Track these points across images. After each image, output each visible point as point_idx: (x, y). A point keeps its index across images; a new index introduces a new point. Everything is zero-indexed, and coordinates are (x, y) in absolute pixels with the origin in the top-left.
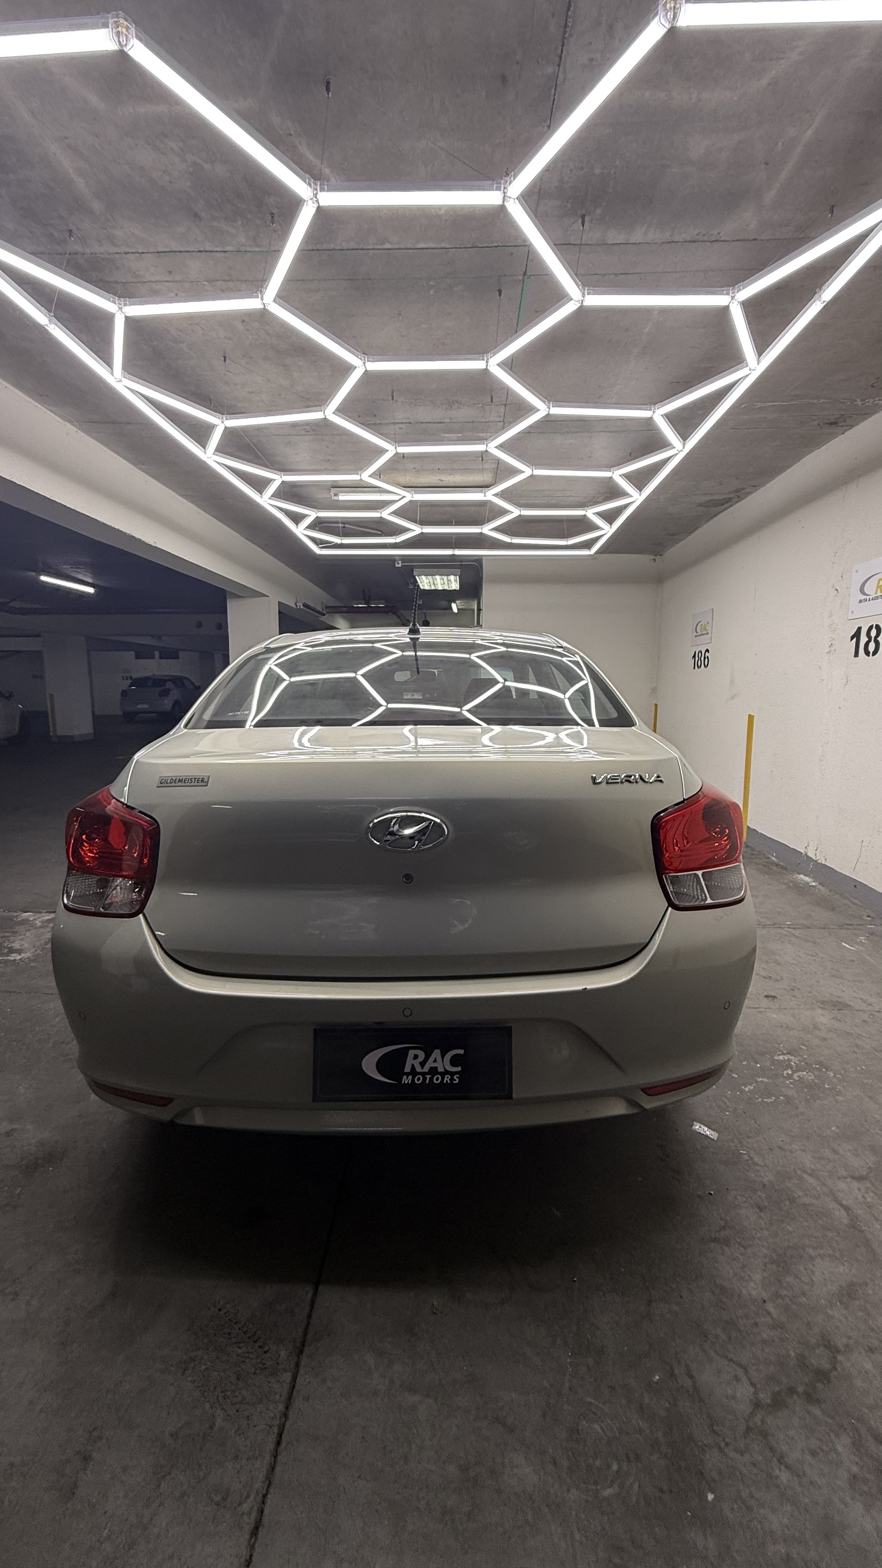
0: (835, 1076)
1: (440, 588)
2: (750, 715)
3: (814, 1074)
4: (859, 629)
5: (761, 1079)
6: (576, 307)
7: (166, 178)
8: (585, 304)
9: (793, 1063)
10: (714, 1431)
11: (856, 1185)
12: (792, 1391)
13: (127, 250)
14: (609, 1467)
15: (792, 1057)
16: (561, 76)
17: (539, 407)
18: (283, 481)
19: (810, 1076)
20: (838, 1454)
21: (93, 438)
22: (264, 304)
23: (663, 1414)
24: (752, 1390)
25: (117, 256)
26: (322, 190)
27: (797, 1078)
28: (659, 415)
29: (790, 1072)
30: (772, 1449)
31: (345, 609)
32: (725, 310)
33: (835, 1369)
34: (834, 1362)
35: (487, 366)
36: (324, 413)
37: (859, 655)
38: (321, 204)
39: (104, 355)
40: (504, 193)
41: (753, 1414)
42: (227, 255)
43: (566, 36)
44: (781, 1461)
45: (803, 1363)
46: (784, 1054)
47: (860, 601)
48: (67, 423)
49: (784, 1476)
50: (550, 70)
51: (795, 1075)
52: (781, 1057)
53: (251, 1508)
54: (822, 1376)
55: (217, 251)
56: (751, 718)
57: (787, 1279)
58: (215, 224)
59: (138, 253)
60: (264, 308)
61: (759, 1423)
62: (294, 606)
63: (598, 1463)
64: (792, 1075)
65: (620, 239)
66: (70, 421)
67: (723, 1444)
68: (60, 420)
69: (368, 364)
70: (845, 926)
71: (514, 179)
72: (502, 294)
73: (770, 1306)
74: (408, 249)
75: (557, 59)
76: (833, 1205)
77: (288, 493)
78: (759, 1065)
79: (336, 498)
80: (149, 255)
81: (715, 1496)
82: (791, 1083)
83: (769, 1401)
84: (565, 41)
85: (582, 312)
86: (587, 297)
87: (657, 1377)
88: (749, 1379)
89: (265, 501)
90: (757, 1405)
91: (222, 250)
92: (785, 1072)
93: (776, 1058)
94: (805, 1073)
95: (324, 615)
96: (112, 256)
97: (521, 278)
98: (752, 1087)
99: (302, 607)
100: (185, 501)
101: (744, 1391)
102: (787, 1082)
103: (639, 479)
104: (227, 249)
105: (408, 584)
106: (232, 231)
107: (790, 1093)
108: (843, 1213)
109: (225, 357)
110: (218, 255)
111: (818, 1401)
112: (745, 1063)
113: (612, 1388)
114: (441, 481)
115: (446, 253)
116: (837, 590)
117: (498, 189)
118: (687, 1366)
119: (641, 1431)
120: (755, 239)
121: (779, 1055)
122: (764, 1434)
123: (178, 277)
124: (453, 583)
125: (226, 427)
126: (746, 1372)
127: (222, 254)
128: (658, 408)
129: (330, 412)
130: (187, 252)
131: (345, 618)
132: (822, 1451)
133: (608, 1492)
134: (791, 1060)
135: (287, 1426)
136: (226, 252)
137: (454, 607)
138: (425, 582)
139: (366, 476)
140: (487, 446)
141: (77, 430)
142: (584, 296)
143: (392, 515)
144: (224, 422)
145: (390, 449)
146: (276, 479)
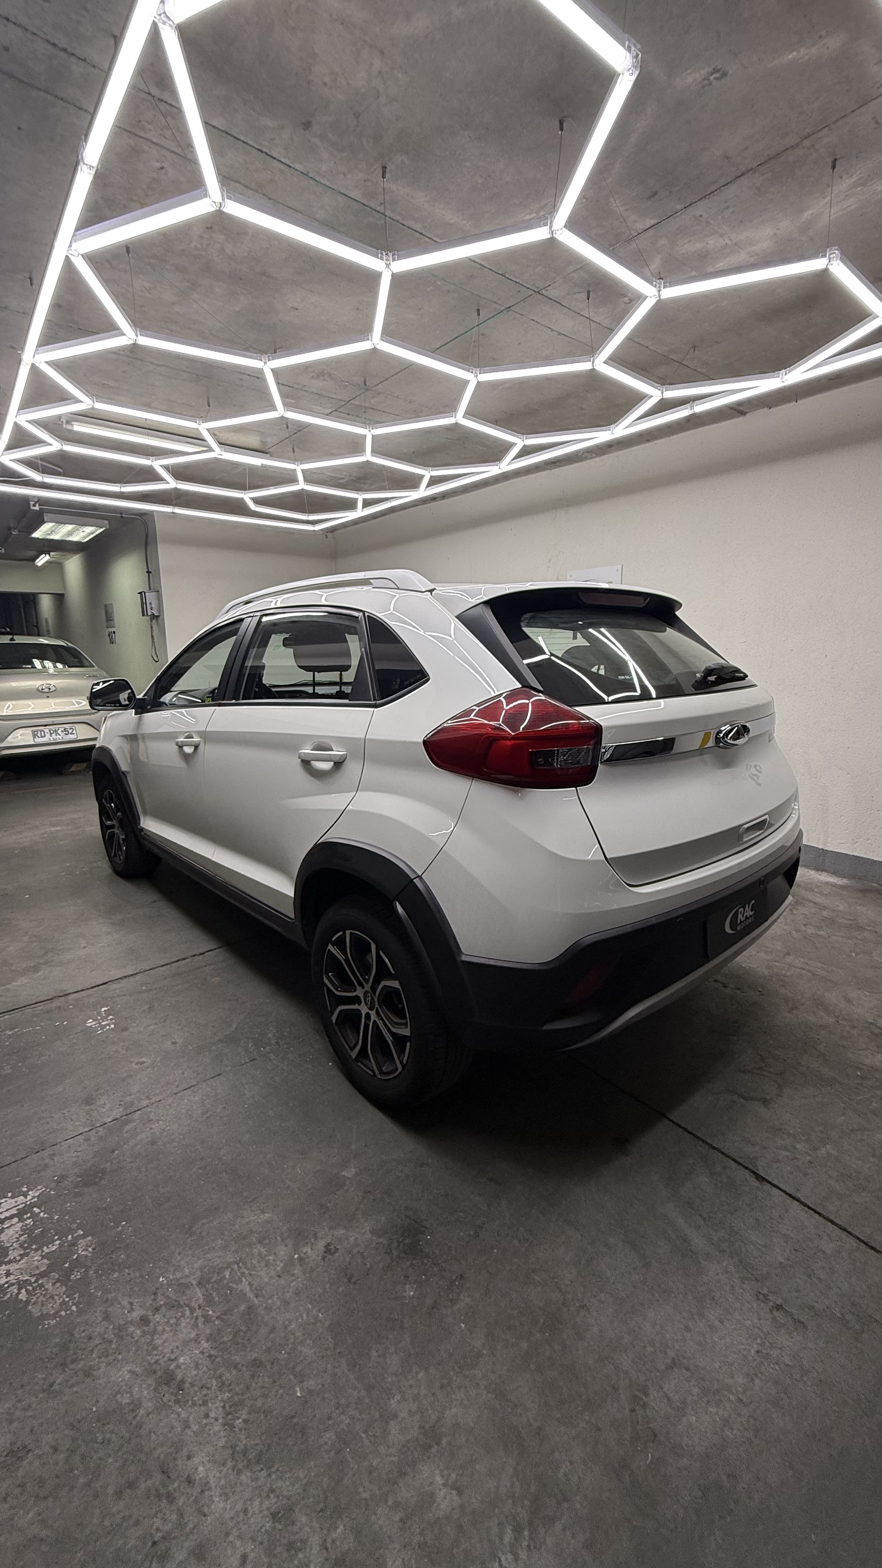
1: (56, 537)
6: (593, 371)
7: (326, 79)
17: (458, 416)
18: (91, 407)
28: (520, 444)
38: (560, 241)
42: (287, 171)
43: (705, 198)
55: (280, 161)
58: (316, 141)
69: (382, 343)
75: (689, 204)
79: (69, 427)
84: (702, 200)
91: (288, 163)
97: (502, 308)
103: (441, 481)
106: (325, 156)
110: (276, 164)
124: (86, 534)
125: (134, 342)
128: (526, 439)
137: (44, 558)
138: (46, 530)
143: (163, 466)
144: (137, 336)
145: (280, 411)
146: (86, 403)
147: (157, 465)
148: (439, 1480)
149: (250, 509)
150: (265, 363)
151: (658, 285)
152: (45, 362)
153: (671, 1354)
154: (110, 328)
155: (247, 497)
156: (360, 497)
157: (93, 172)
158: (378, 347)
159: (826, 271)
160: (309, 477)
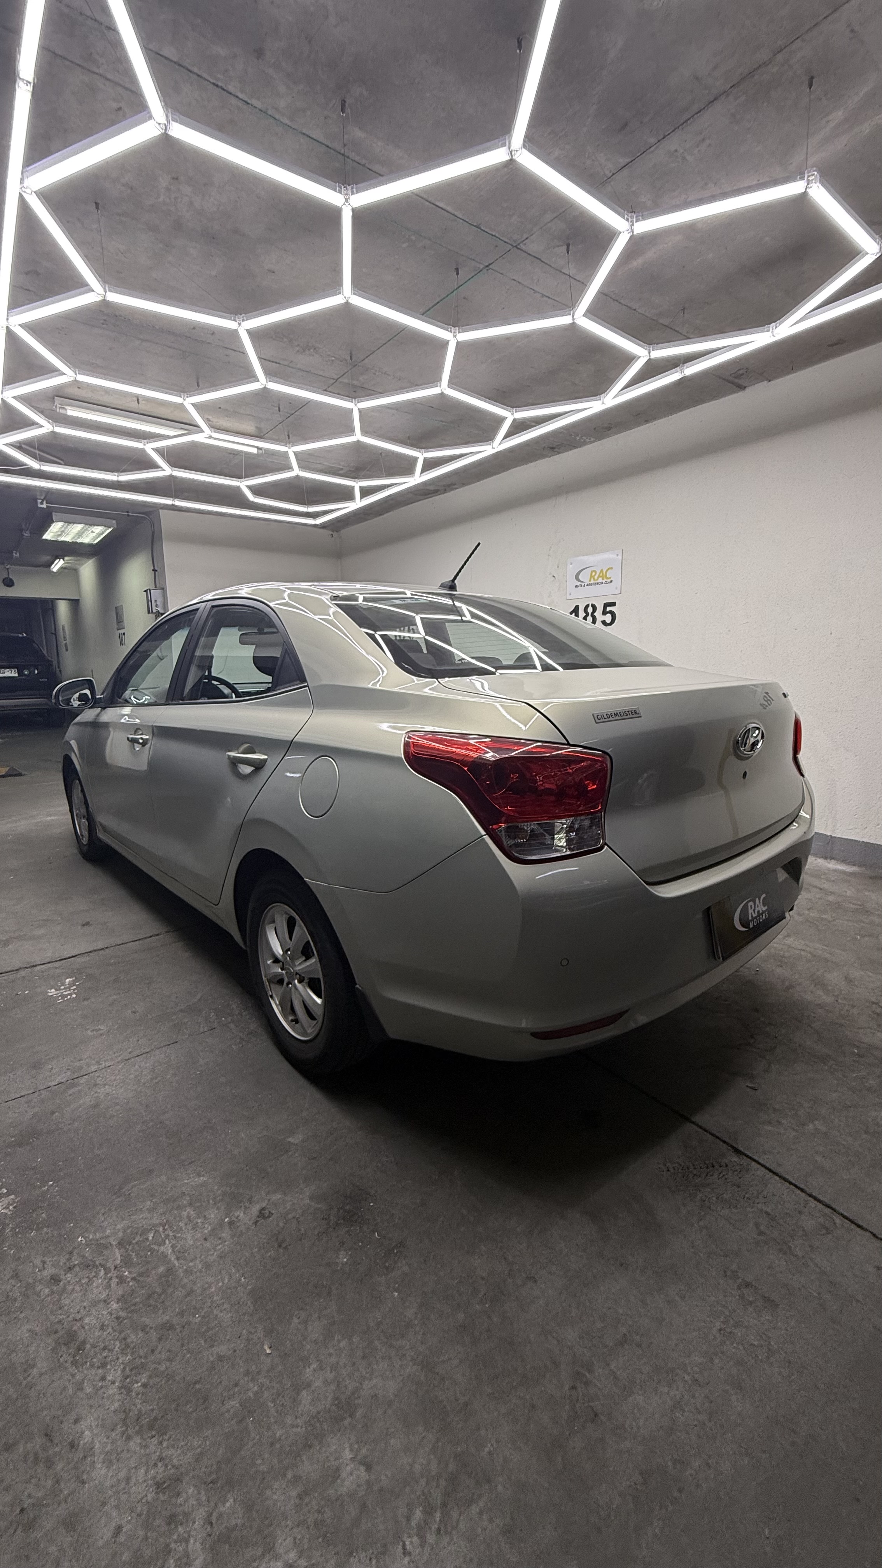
1: (66, 539)
4: (577, 607)
6: (570, 326)
18: (75, 379)
28: (507, 418)
42: (245, 107)
43: (681, 127)
47: (576, 586)
55: (237, 97)
57: (829, 988)
58: (271, 72)
72: (459, 273)
73: (840, 1001)
75: (662, 137)
79: (62, 411)
84: (676, 130)
85: (576, 332)
91: (246, 99)
97: (482, 267)
103: (435, 464)
104: (254, 102)
105: (30, 532)
106: (282, 89)
110: (234, 101)
116: (554, 577)
120: (635, 310)
124: (94, 536)
125: (102, 297)
128: (515, 412)
135: (792, 1181)
137: (60, 563)
140: (348, 403)
143: (156, 450)
144: (106, 292)
145: (262, 382)
146: (67, 375)
147: (149, 448)
148: (348, 1454)
149: (248, 500)
150: (240, 324)
151: (630, 219)
152: (19, 325)
153: (623, 1330)
154: (77, 284)
155: (244, 485)
156: (357, 485)
157: (30, 88)
158: (350, 301)
159: (805, 194)
160: (305, 461)
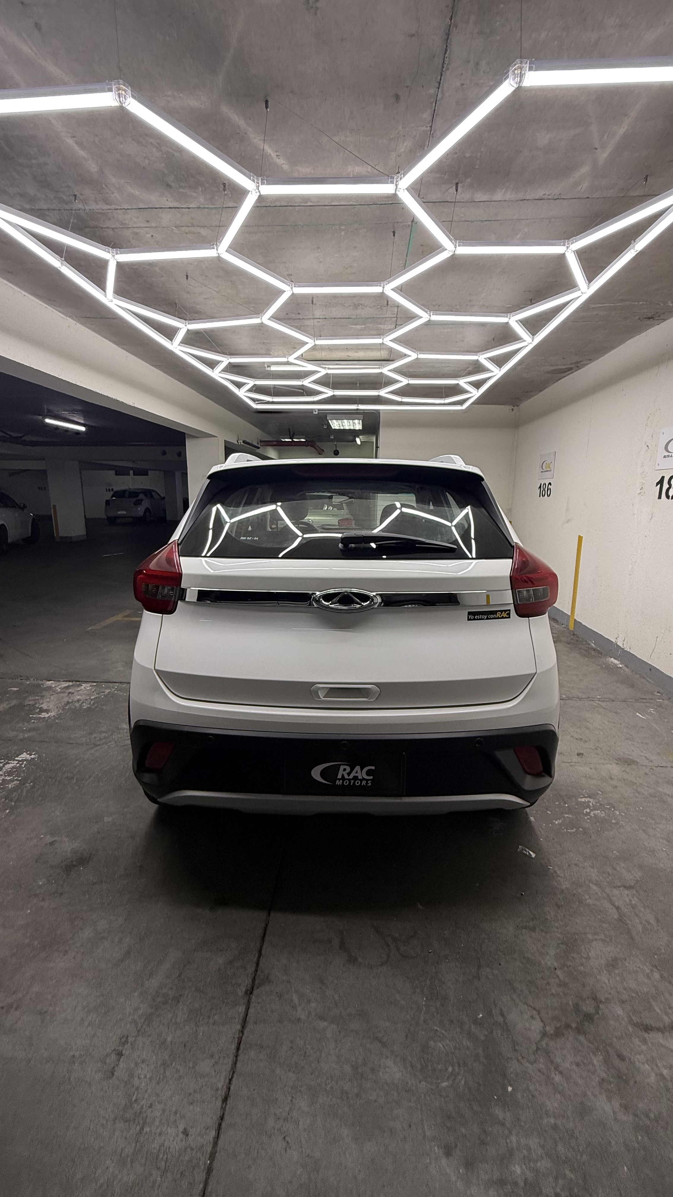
0: (620, 814)
1: (347, 428)
2: (579, 536)
3: (605, 813)
4: (663, 478)
5: (567, 815)
6: (449, 255)
7: (147, 161)
8: (456, 253)
9: (591, 804)
10: (515, 1050)
11: (626, 892)
12: (568, 1026)
13: (117, 207)
14: (447, 1069)
15: (591, 800)
16: (440, 96)
17: (421, 315)
18: (229, 362)
19: (603, 814)
20: (593, 1065)
21: (89, 328)
22: (219, 254)
23: (483, 1038)
24: (542, 1024)
25: (108, 211)
26: (263, 184)
27: (593, 815)
28: (514, 321)
29: (588, 811)
30: (552, 1062)
31: (275, 443)
32: (562, 256)
33: (597, 1013)
34: (597, 1009)
35: (383, 291)
36: (261, 319)
37: (662, 498)
38: (262, 193)
39: (100, 283)
40: (396, 185)
41: (541, 1039)
42: (190, 210)
43: (444, 70)
44: (557, 1068)
45: (577, 1008)
46: (586, 797)
47: (665, 457)
48: (68, 318)
49: (557, 1078)
50: (432, 91)
51: (592, 813)
52: (583, 800)
53: (223, 1086)
54: (589, 1017)
55: (182, 208)
56: (580, 538)
57: (572, 955)
58: (181, 190)
59: (125, 209)
60: (219, 256)
61: (544, 1045)
62: (236, 443)
63: (439, 1067)
64: (590, 812)
65: (485, 198)
66: (70, 317)
67: (520, 1058)
68: (63, 316)
69: (294, 289)
70: (640, 700)
71: (404, 177)
72: (396, 234)
73: (559, 972)
74: (325, 206)
75: (437, 84)
76: (608, 905)
77: (233, 368)
78: (567, 805)
79: (269, 369)
80: (133, 210)
81: (513, 1089)
82: (588, 819)
83: (552, 1032)
84: (443, 73)
85: (454, 258)
86: (458, 248)
87: (481, 1015)
88: (541, 1018)
89: (216, 374)
90: (544, 1034)
91: (187, 207)
92: (585, 810)
93: (580, 800)
94: (599, 812)
95: (259, 448)
96: (105, 211)
97: (410, 223)
98: (561, 821)
99: (242, 443)
100: (155, 369)
101: (537, 1026)
102: (586, 818)
103: (499, 361)
104: (191, 206)
105: (323, 425)
106: (195, 195)
107: (587, 825)
108: (615, 910)
109: (187, 276)
110: (184, 210)
111: (585, 1033)
112: (557, 803)
113: (452, 1022)
114: (349, 356)
115: (353, 208)
116: (648, 446)
117: (392, 182)
118: (501, 1010)
119: (468, 1048)
120: (588, 198)
121: (582, 798)
122: (547, 1053)
123: (153, 225)
124: (357, 425)
125: (188, 330)
126: (539, 1014)
127: (187, 210)
128: (513, 316)
129: (265, 319)
130: (161, 208)
131: (275, 449)
132: (584, 1063)
133: (445, 1084)
134: (590, 802)
135: (243, 1039)
136: (189, 208)
137: (358, 441)
138: (335, 424)
139: (291, 359)
140: (383, 339)
141: (75, 322)
142: (456, 248)
144: (187, 327)
145: (311, 342)
155: (383, 392)
156: (460, 382)
158: (296, 293)
